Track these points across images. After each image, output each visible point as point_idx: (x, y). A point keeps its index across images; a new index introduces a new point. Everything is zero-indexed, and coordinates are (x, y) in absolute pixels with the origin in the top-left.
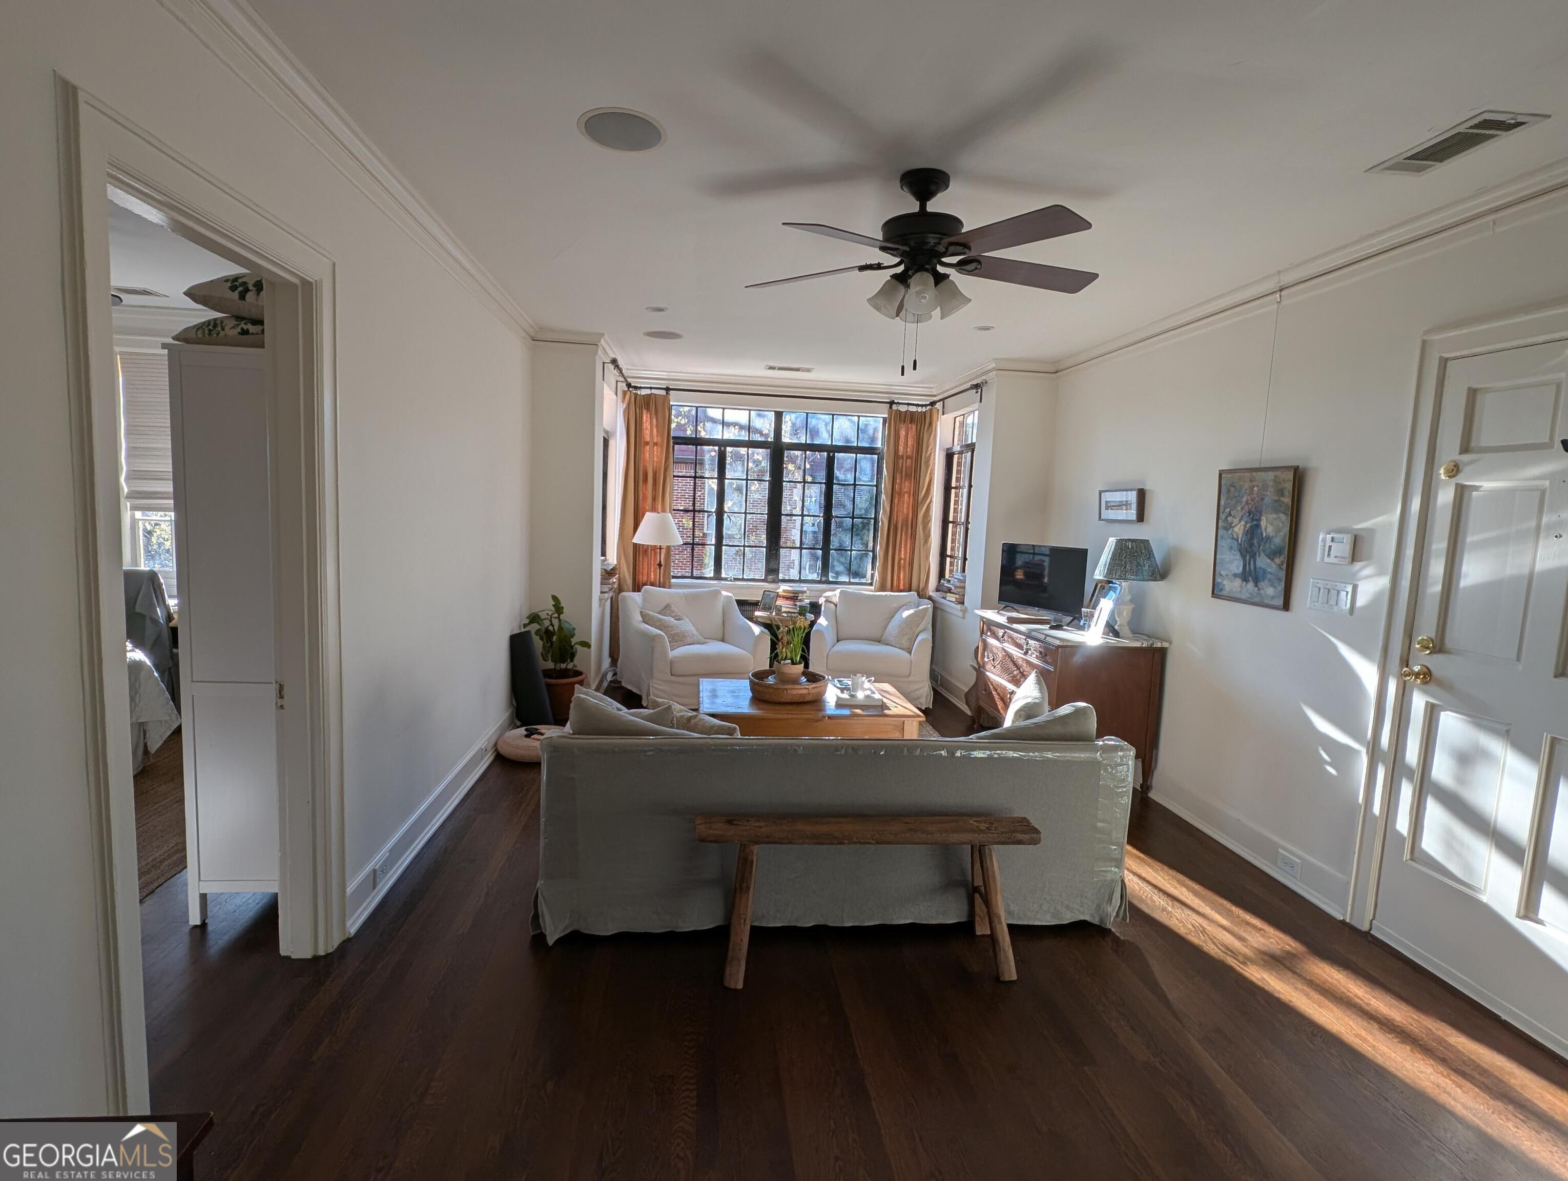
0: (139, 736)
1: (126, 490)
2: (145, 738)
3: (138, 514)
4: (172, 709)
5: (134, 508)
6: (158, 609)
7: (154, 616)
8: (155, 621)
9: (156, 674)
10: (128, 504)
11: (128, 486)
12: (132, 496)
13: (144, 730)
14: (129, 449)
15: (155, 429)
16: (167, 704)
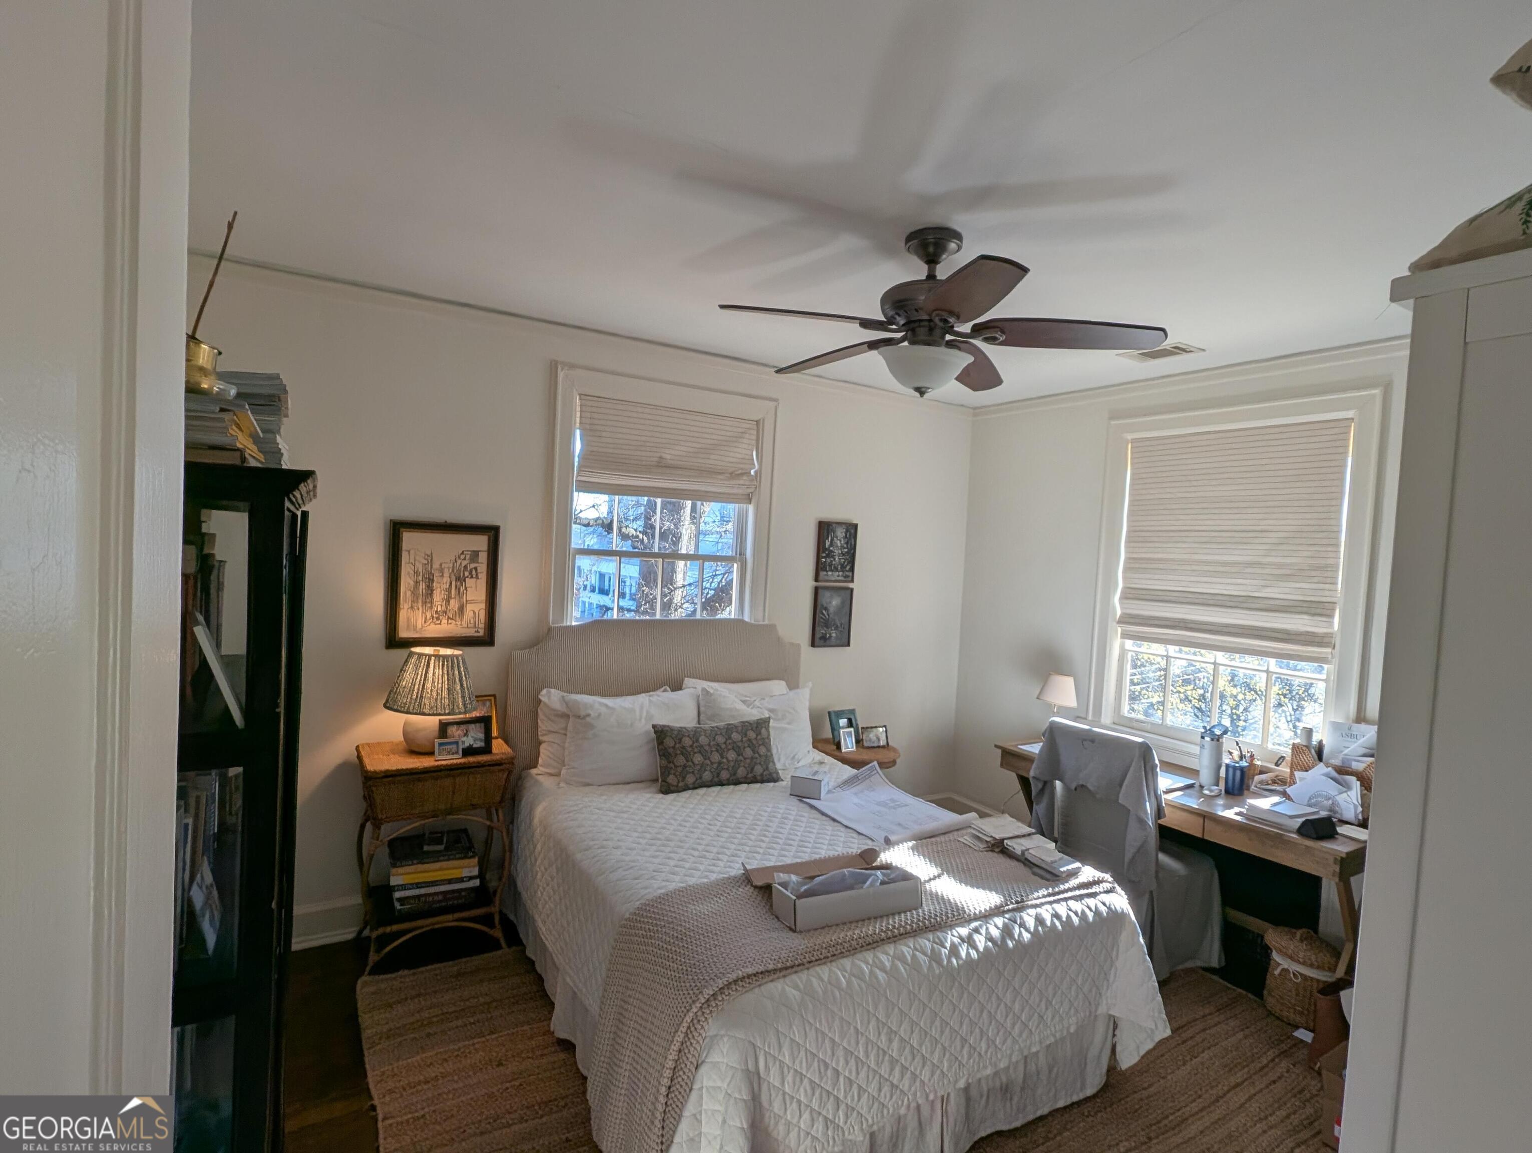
0: (1107, 1032)
1: (1119, 612)
2: (1114, 1035)
3: (1129, 644)
4: (1160, 1013)
5: (1125, 636)
6: (1148, 804)
7: (1142, 815)
8: (1142, 822)
9: (1141, 940)
10: (1119, 630)
11: (1122, 608)
12: (1127, 619)
13: (1115, 1022)
14: (1128, 560)
15: (1160, 534)
16: (1154, 999)
